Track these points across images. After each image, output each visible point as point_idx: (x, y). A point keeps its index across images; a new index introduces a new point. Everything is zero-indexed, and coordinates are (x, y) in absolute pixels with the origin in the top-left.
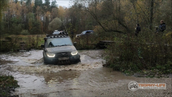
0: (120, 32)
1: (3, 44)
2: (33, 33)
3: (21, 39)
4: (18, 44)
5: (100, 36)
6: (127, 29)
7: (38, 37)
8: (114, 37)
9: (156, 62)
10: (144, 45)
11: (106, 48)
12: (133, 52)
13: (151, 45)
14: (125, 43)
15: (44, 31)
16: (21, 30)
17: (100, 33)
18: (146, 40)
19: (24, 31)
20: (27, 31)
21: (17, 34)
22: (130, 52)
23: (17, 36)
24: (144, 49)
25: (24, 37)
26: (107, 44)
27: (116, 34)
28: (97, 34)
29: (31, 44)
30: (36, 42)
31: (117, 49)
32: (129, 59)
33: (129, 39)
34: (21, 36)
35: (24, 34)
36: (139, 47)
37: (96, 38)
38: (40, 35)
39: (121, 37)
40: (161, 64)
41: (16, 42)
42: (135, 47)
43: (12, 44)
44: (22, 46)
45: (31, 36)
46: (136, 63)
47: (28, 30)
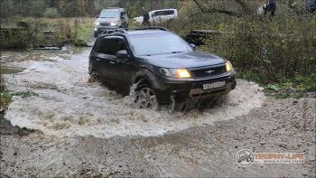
0: (230, 13)
1: (13, 34)
2: (67, 15)
3: (45, 25)
4: (40, 36)
5: (192, 22)
6: (244, 6)
7: (76, 22)
8: (218, 23)
9: (294, 69)
10: (275, 38)
11: (202, 44)
12: (252, 52)
13: (288, 38)
14: (239, 35)
15: (87, 10)
16: (45, 8)
17: (192, 16)
18: (280, 29)
19: (50, 11)
20: (55, 10)
21: (38, 16)
22: (247, 50)
23: (38, 20)
24: (273, 46)
25: (51, 21)
26: (204, 37)
27: (223, 16)
28: (186, 18)
29: (64, 36)
30: (73, 31)
31: (223, 47)
32: (244, 65)
33: (247, 27)
34: (45, 20)
35: (51, 17)
36: (264, 42)
37: (186, 25)
38: (81, 19)
39: (231, 23)
40: (304, 75)
41: (36, 31)
42: (257, 42)
43: (30, 35)
44: (48, 38)
45: (64, 20)
46: (258, 72)
47: (58, 8)
